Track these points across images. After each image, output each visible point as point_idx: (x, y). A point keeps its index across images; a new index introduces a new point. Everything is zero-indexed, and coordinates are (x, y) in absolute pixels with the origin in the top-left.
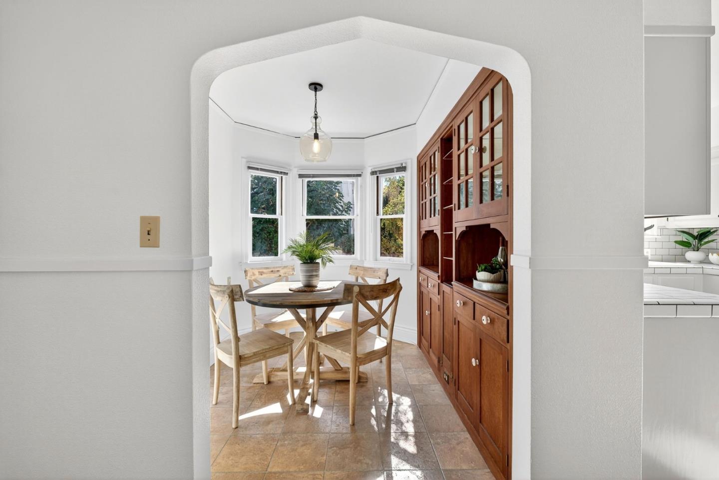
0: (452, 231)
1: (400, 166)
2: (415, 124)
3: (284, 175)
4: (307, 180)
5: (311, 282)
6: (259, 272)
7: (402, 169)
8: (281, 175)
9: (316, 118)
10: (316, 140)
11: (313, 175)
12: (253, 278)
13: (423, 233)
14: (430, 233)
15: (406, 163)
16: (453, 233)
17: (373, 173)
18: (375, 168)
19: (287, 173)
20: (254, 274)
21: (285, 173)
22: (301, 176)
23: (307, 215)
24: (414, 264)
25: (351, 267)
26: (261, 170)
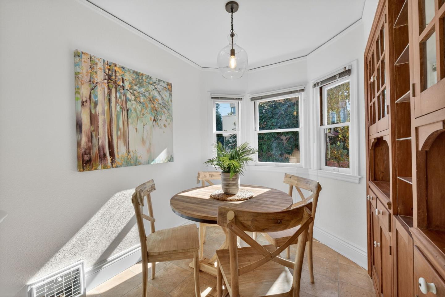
0: (410, 136)
1: (343, 71)
2: (361, 18)
3: (239, 100)
4: (258, 102)
5: (228, 190)
6: (210, 175)
7: (347, 72)
8: (237, 101)
9: (232, 35)
10: (233, 57)
11: (261, 96)
12: (204, 179)
13: (372, 141)
14: (380, 141)
15: (351, 66)
16: (413, 138)
17: (315, 85)
18: (317, 80)
19: (241, 99)
20: (205, 176)
21: (239, 98)
22: (252, 99)
23: (259, 130)
24: (363, 177)
25: (286, 175)
26: (220, 99)
